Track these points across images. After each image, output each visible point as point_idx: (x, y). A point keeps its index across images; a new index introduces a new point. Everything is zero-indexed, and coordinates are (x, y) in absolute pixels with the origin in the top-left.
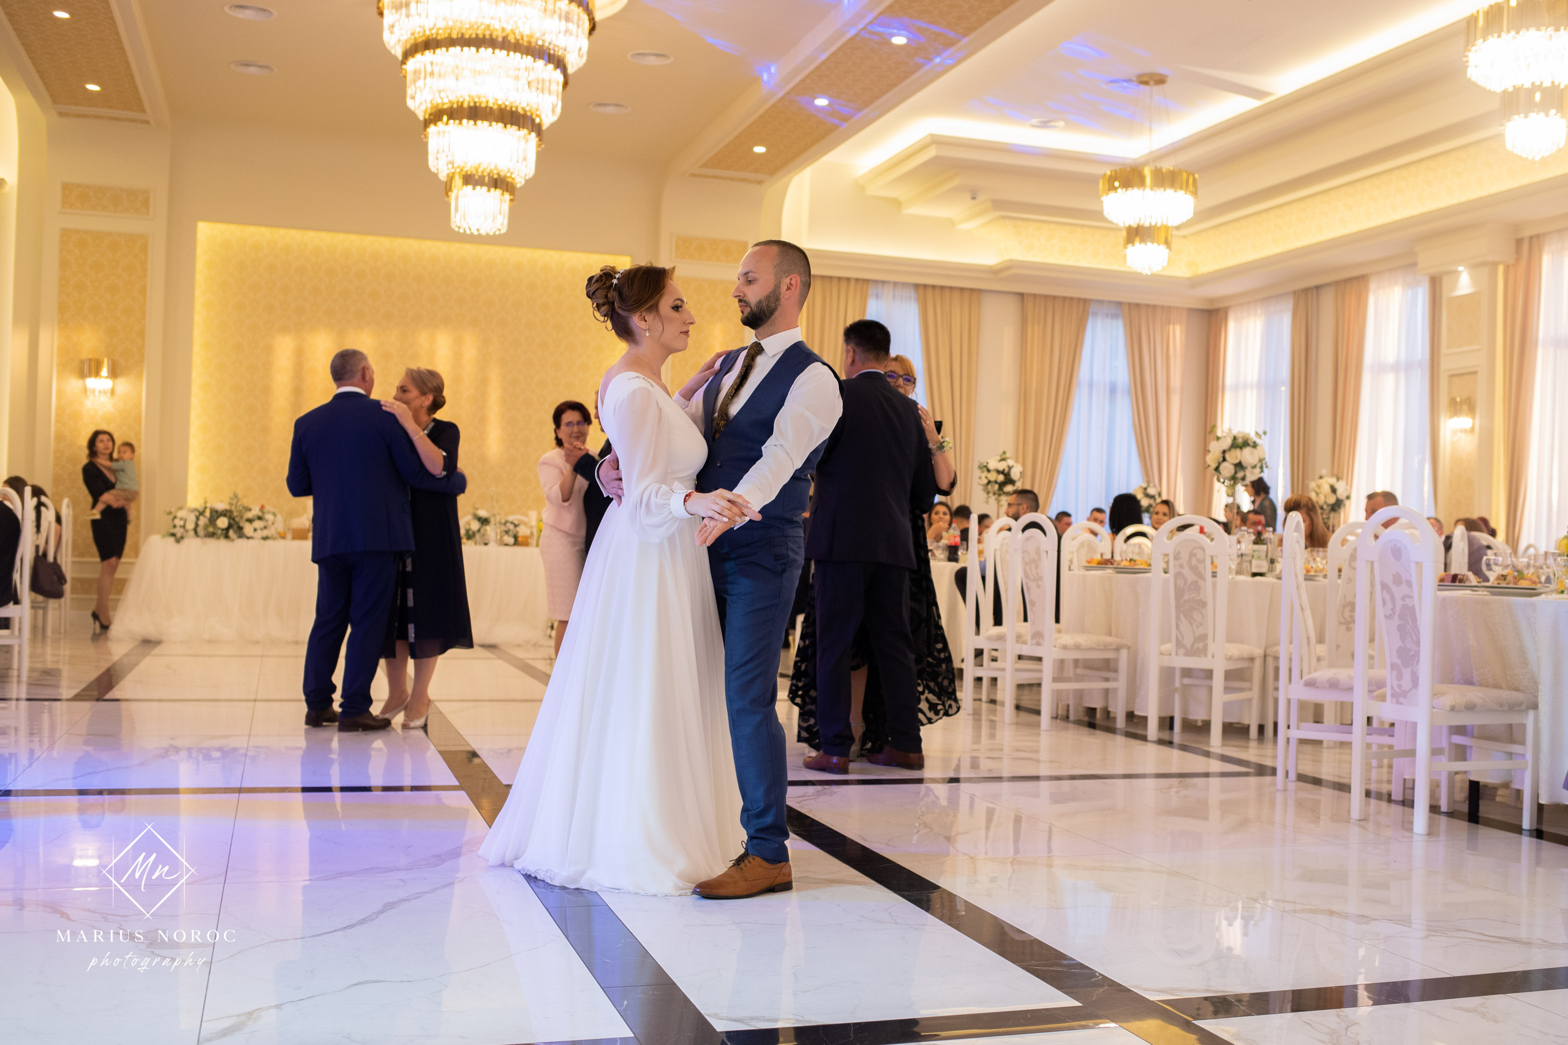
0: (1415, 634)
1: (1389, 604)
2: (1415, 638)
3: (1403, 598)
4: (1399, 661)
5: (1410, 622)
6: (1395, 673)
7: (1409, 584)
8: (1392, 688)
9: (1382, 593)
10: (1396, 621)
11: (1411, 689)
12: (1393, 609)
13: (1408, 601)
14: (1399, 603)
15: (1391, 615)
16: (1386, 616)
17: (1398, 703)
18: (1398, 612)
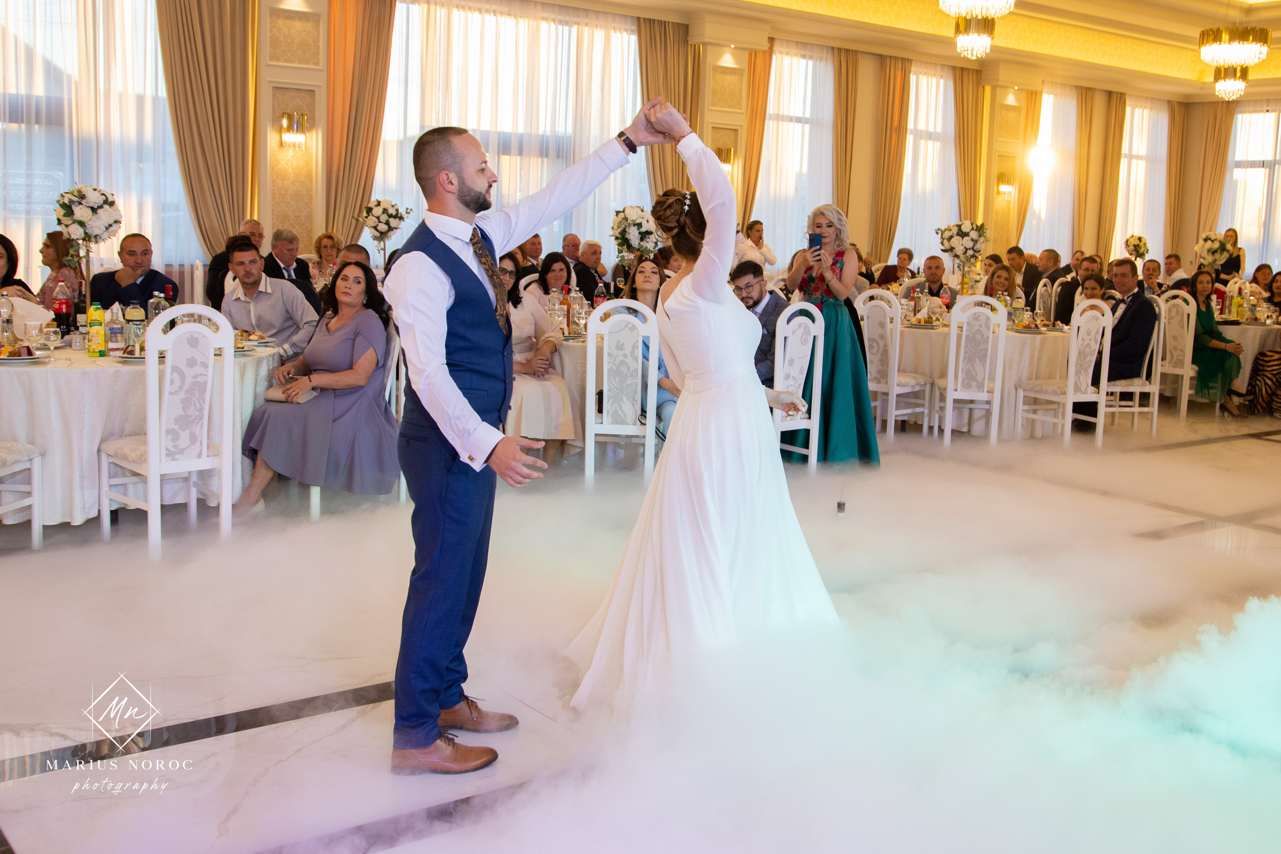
0: (200, 403)
1: (178, 382)
2: (198, 406)
3: (195, 377)
4: (176, 427)
5: (197, 395)
6: (170, 437)
7: (205, 365)
8: (167, 449)
9: (172, 375)
10: (182, 395)
11: (188, 446)
12: (180, 388)
13: (199, 379)
14: (189, 381)
15: (176, 392)
16: (171, 393)
17: (173, 459)
18: (186, 387)
